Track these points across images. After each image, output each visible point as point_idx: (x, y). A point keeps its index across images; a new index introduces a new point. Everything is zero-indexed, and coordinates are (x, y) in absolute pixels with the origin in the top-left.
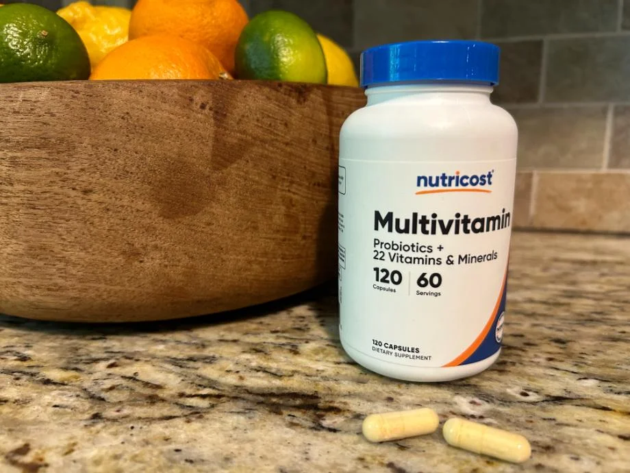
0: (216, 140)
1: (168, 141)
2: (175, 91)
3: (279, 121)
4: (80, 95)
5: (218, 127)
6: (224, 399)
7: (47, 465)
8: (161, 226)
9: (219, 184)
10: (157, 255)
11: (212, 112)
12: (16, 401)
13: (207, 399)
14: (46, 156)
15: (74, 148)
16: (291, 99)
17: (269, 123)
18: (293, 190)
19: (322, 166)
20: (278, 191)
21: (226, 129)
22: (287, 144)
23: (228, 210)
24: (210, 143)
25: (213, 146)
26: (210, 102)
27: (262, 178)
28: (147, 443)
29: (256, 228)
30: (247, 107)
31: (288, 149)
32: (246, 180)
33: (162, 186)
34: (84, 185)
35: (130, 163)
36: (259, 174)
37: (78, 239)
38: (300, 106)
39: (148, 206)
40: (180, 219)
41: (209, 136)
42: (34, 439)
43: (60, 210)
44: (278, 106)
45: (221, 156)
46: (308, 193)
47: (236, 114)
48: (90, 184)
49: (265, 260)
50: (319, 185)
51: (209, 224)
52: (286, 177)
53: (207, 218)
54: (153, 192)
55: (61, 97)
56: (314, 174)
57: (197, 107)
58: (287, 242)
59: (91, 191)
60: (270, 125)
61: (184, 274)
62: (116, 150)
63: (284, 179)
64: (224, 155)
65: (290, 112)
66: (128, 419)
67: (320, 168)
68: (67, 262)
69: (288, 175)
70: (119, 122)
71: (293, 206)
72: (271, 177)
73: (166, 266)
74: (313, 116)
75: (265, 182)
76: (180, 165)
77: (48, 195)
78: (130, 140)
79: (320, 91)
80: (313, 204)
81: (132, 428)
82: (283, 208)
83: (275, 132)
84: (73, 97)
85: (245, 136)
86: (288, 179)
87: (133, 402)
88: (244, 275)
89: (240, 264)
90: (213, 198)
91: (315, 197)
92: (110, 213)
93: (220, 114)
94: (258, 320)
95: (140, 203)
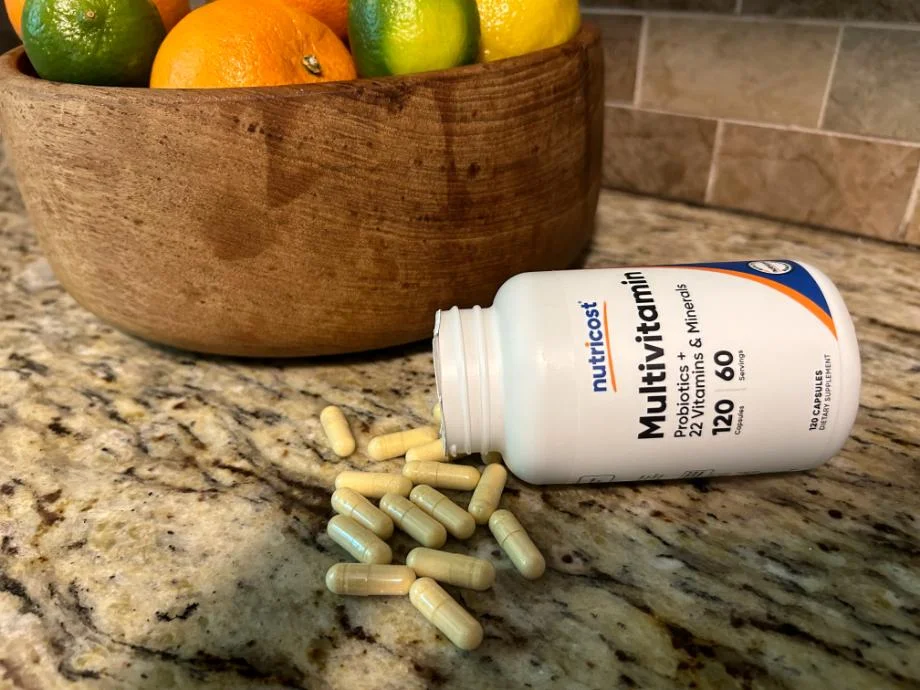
0: (272, 170)
1: (214, 171)
2: (217, 109)
3: (358, 141)
4: (115, 112)
5: (272, 153)
6: (251, 478)
7: (62, 519)
8: (218, 267)
9: (280, 224)
10: (218, 297)
11: (264, 136)
12: (78, 434)
13: (236, 474)
14: (94, 178)
15: (118, 172)
16: (378, 108)
17: (343, 145)
18: (385, 228)
19: (433, 193)
20: (361, 230)
21: (283, 156)
22: (372, 170)
23: (294, 253)
24: (264, 174)
25: (268, 177)
26: (261, 123)
27: (337, 215)
28: (152, 516)
29: (332, 275)
30: (311, 126)
31: (375, 177)
32: (314, 218)
33: (214, 223)
34: (134, 214)
35: (176, 195)
36: (331, 210)
37: (139, 270)
38: (393, 116)
39: (200, 244)
40: (238, 261)
41: (262, 166)
42: (68, 485)
43: (117, 238)
44: (357, 120)
45: (279, 190)
46: (409, 231)
47: (296, 136)
48: (139, 214)
49: (349, 311)
50: (427, 219)
51: (272, 269)
52: (372, 213)
53: (269, 262)
54: (204, 229)
55: (98, 113)
56: (417, 206)
57: (243, 130)
58: (379, 291)
59: (142, 222)
60: (346, 146)
61: (250, 320)
62: (159, 179)
63: (370, 215)
64: (283, 188)
65: (376, 127)
66: (153, 482)
67: (430, 196)
68: (134, 291)
69: (376, 210)
70: (158, 148)
71: (386, 248)
72: (349, 213)
73: (229, 310)
74: (415, 127)
75: (341, 219)
76: (231, 200)
77: (103, 220)
78: (172, 169)
79: (429, 90)
80: (417, 244)
81: (150, 494)
82: (370, 251)
83: (354, 155)
84: (110, 114)
85: (308, 164)
86: (375, 216)
87: (168, 463)
88: (323, 326)
89: (316, 314)
90: (274, 239)
91: (421, 235)
92: (164, 247)
93: (274, 137)
94: (360, 368)
95: (192, 240)
